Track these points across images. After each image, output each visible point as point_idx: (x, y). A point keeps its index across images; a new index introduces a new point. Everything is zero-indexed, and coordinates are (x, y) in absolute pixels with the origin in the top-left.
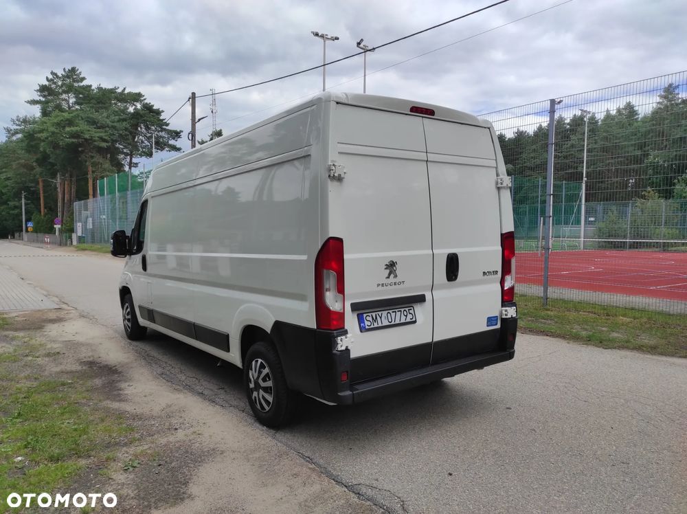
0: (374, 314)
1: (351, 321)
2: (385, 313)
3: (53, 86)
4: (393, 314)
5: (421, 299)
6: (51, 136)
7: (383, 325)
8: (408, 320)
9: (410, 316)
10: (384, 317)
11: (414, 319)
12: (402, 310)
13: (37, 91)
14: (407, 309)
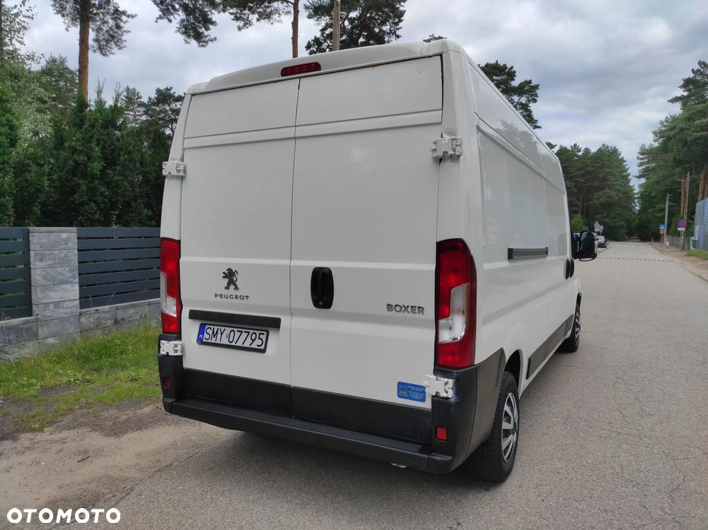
0: (216, 328)
1: (190, 329)
2: (228, 330)
3: (699, 78)
4: (237, 334)
5: (275, 324)
7: (222, 342)
8: (254, 346)
9: (258, 342)
10: (225, 334)
11: (262, 347)
12: (251, 332)
13: (681, 87)
14: (258, 332)
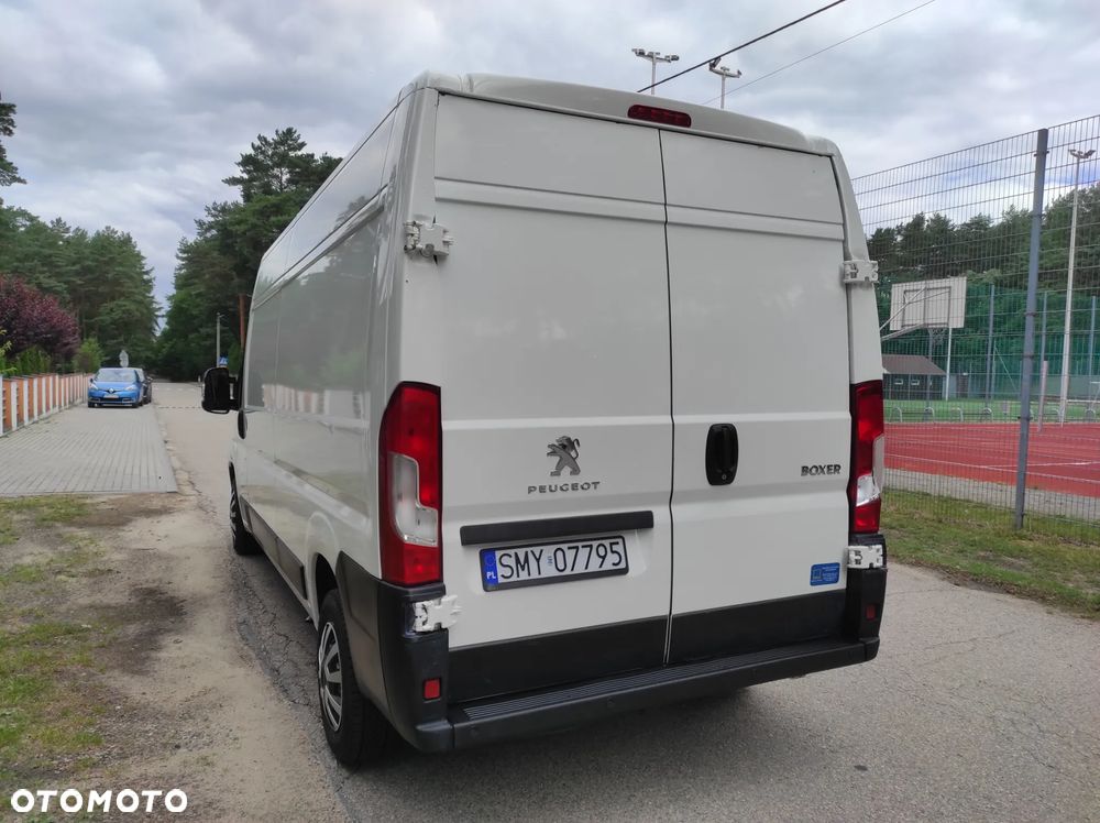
0: (521, 553)
1: (460, 566)
2: (549, 551)
3: (261, 157)
4: (570, 554)
5: (643, 521)
6: (249, 230)
7: (543, 575)
8: (608, 566)
9: (612, 559)
10: (546, 560)
11: (622, 565)
12: (595, 544)
13: (239, 164)
14: (607, 543)
